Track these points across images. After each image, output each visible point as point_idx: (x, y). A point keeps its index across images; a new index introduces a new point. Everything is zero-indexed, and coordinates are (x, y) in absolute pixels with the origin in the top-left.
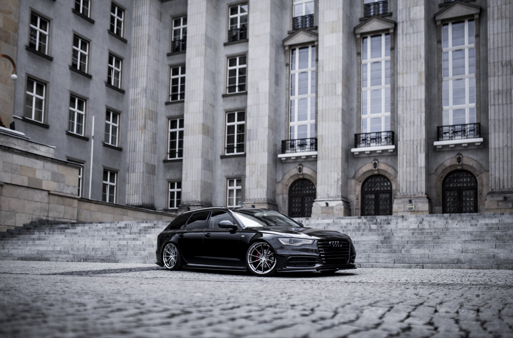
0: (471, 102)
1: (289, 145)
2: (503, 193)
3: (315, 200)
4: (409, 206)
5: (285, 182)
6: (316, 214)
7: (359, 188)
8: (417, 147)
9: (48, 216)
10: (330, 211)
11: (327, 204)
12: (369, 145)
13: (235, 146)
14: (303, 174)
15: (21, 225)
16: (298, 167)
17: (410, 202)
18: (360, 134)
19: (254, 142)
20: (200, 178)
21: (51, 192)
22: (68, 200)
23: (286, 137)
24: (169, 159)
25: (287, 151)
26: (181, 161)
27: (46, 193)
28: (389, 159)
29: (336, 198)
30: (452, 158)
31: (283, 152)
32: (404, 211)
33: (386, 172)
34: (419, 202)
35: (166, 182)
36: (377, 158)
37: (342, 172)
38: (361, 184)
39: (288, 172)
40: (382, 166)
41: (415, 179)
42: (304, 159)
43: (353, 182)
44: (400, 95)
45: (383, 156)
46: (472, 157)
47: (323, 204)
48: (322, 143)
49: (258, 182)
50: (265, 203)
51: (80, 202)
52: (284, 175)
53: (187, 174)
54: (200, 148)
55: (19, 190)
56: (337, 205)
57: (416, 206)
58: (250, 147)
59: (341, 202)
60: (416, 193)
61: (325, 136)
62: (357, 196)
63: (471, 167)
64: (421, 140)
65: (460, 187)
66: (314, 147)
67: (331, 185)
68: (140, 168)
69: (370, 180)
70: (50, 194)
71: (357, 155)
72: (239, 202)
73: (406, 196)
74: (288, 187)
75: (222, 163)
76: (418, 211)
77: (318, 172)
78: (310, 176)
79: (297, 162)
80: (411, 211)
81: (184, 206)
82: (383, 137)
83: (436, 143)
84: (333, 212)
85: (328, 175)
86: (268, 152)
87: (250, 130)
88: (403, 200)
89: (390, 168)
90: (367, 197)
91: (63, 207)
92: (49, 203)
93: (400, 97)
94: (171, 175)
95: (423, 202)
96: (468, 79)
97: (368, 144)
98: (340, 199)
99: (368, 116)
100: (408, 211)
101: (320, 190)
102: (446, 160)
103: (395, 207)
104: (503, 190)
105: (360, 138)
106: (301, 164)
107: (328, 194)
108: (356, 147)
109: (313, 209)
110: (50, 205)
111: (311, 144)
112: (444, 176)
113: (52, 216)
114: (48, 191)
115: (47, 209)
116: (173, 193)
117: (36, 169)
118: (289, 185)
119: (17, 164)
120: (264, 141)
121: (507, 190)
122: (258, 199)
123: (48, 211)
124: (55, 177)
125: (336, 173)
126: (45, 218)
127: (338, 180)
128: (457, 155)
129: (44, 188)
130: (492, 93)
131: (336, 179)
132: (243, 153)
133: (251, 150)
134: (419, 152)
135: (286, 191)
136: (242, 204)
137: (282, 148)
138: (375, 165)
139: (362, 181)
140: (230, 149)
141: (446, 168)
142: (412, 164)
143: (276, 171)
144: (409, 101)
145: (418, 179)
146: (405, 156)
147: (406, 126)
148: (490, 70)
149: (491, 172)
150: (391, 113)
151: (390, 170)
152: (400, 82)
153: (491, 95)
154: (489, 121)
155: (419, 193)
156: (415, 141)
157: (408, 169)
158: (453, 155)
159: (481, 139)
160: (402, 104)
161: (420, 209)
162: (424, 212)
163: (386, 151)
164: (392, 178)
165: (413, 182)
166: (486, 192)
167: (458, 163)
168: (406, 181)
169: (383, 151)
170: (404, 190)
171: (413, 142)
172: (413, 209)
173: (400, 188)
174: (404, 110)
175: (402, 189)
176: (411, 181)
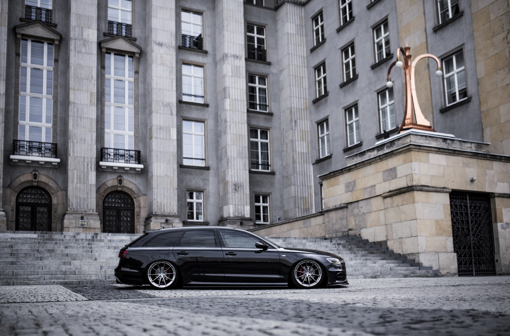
0: (129, 130)
2: (164, 216)
4: (80, 222)
7: (14, 199)
8: (88, 165)
12: (31, 155)
17: (82, 218)
28: (51, 172)
30: (114, 179)
32: (75, 227)
33: (47, 184)
34: (91, 219)
36: (37, 169)
38: (16, 194)
40: (43, 178)
41: (86, 196)
43: (9, 191)
44: (71, 110)
45: (44, 167)
46: (131, 181)
57: (88, 223)
60: (87, 210)
62: (12, 207)
63: (131, 190)
64: (91, 158)
65: (118, 207)
69: (25, 191)
71: (16, 162)
73: (77, 212)
76: (90, 228)
80: (82, 226)
83: (101, 163)
88: (75, 215)
89: (51, 181)
90: (22, 209)
93: (71, 112)
95: (94, 219)
96: (128, 109)
99: (26, 123)
100: (80, 227)
102: (108, 180)
103: (66, 222)
104: (164, 214)
105: (20, 145)
112: (105, 195)
121: (167, 214)
128: (118, 177)
130: (155, 127)
134: (90, 169)
138: (35, 176)
139: (18, 192)
141: (108, 188)
142: (82, 181)
144: (81, 118)
145: (89, 196)
146: (75, 171)
147: (77, 142)
148: (154, 107)
149: (155, 197)
150: (53, 125)
151: (51, 183)
152: (72, 97)
153: (154, 129)
154: (152, 151)
155: (90, 210)
156: (86, 158)
157: (78, 185)
158: (115, 176)
159: (141, 166)
160: (73, 120)
161: (92, 227)
162: (96, 229)
163: (50, 163)
164: (53, 192)
165: (84, 199)
166: (144, 214)
167: (119, 185)
168: (76, 197)
169: (46, 163)
170: (74, 206)
171: (84, 159)
172: (86, 226)
173: (71, 203)
174: (75, 125)
175: (72, 204)
176: (82, 197)
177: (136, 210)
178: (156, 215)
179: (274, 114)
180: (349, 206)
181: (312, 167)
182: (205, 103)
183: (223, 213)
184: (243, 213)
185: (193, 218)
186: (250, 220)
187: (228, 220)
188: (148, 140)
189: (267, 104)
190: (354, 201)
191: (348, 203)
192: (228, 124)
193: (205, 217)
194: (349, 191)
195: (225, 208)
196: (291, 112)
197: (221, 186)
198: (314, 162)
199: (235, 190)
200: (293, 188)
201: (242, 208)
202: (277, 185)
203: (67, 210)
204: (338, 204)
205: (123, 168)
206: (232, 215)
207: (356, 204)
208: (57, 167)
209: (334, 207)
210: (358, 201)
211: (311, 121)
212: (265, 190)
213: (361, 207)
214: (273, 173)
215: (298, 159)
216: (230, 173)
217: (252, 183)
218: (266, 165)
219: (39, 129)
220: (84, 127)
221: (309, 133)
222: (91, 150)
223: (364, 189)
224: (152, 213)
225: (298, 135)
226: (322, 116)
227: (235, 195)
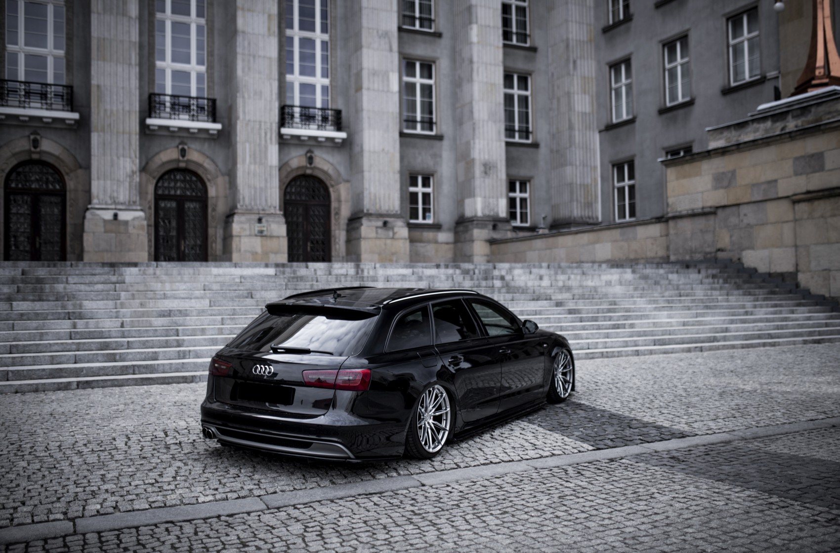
0: (323, 75)
2: (380, 215)
3: (89, 206)
4: (257, 227)
6: (94, 233)
7: (152, 190)
8: (266, 134)
10: (122, 228)
11: (116, 216)
12: (177, 117)
14: (40, 153)
16: (31, 137)
17: (260, 221)
28: (206, 145)
30: (300, 156)
32: (251, 235)
33: (200, 165)
34: (273, 222)
36: (185, 140)
38: (155, 181)
40: (194, 156)
41: (263, 185)
42: (48, 123)
45: (197, 138)
46: (327, 159)
47: (108, 216)
56: (134, 219)
57: (270, 228)
59: (142, 214)
60: (266, 208)
62: (149, 202)
63: (325, 173)
64: (271, 124)
67: (119, 181)
69: (167, 177)
71: (154, 130)
73: (251, 210)
76: (272, 237)
78: (58, 158)
80: (261, 234)
83: (284, 131)
84: (127, 232)
85: (112, 161)
88: (249, 217)
89: (208, 161)
90: (163, 205)
93: (240, 47)
95: (278, 223)
96: (320, 41)
97: (175, 114)
98: (139, 208)
99: (167, 64)
100: (258, 236)
102: (292, 158)
103: (236, 227)
104: (380, 212)
105: (160, 101)
106: (37, 133)
107: (113, 198)
112: (288, 181)
121: (385, 212)
125: (129, 161)
127: (133, 172)
128: (308, 152)
131: (128, 170)
134: (269, 141)
138: (183, 152)
139: (156, 178)
141: (292, 170)
142: (258, 160)
144: (254, 57)
145: (269, 185)
146: (247, 145)
147: (249, 97)
148: (365, 39)
149: (366, 185)
150: (207, 69)
151: (207, 164)
152: (240, 22)
153: (365, 74)
154: (362, 110)
155: (270, 207)
156: (263, 124)
157: (252, 167)
158: (301, 151)
159: (343, 135)
160: (243, 60)
161: (275, 234)
162: (281, 239)
163: (207, 131)
164: (209, 177)
165: (261, 189)
166: (345, 212)
167: (308, 165)
168: (249, 187)
169: (201, 130)
170: (247, 201)
171: (260, 125)
172: (265, 233)
173: (241, 197)
174: (246, 69)
175: (244, 198)
176: (258, 186)
177: (334, 205)
178: (369, 215)
179: (539, 50)
180: (720, 212)
181: (597, 137)
182: (437, 31)
183: (464, 209)
184: (496, 210)
185: (417, 218)
186: (506, 221)
187: (475, 222)
188: (352, 92)
189: (528, 32)
190: (730, 203)
191: (717, 208)
192: (475, 66)
193: (436, 216)
194: (722, 187)
195: (468, 202)
196: (567, 46)
197: (462, 165)
198: (603, 127)
199: (486, 173)
200: (568, 170)
201: (495, 203)
202: (542, 164)
203: (235, 207)
204: (698, 206)
205: (315, 138)
206: (480, 214)
207: (734, 209)
208: (216, 137)
209: (690, 212)
210: (738, 205)
211: (598, 62)
212: (523, 173)
213: (745, 215)
214: (535, 145)
215: (577, 122)
216: (477, 146)
217: (510, 161)
218: (526, 133)
219: (186, 75)
220: (260, 73)
221: (594, 80)
222: (271, 110)
223: (754, 185)
224: (362, 211)
225: (578, 84)
226: (618, 54)
227: (484, 181)
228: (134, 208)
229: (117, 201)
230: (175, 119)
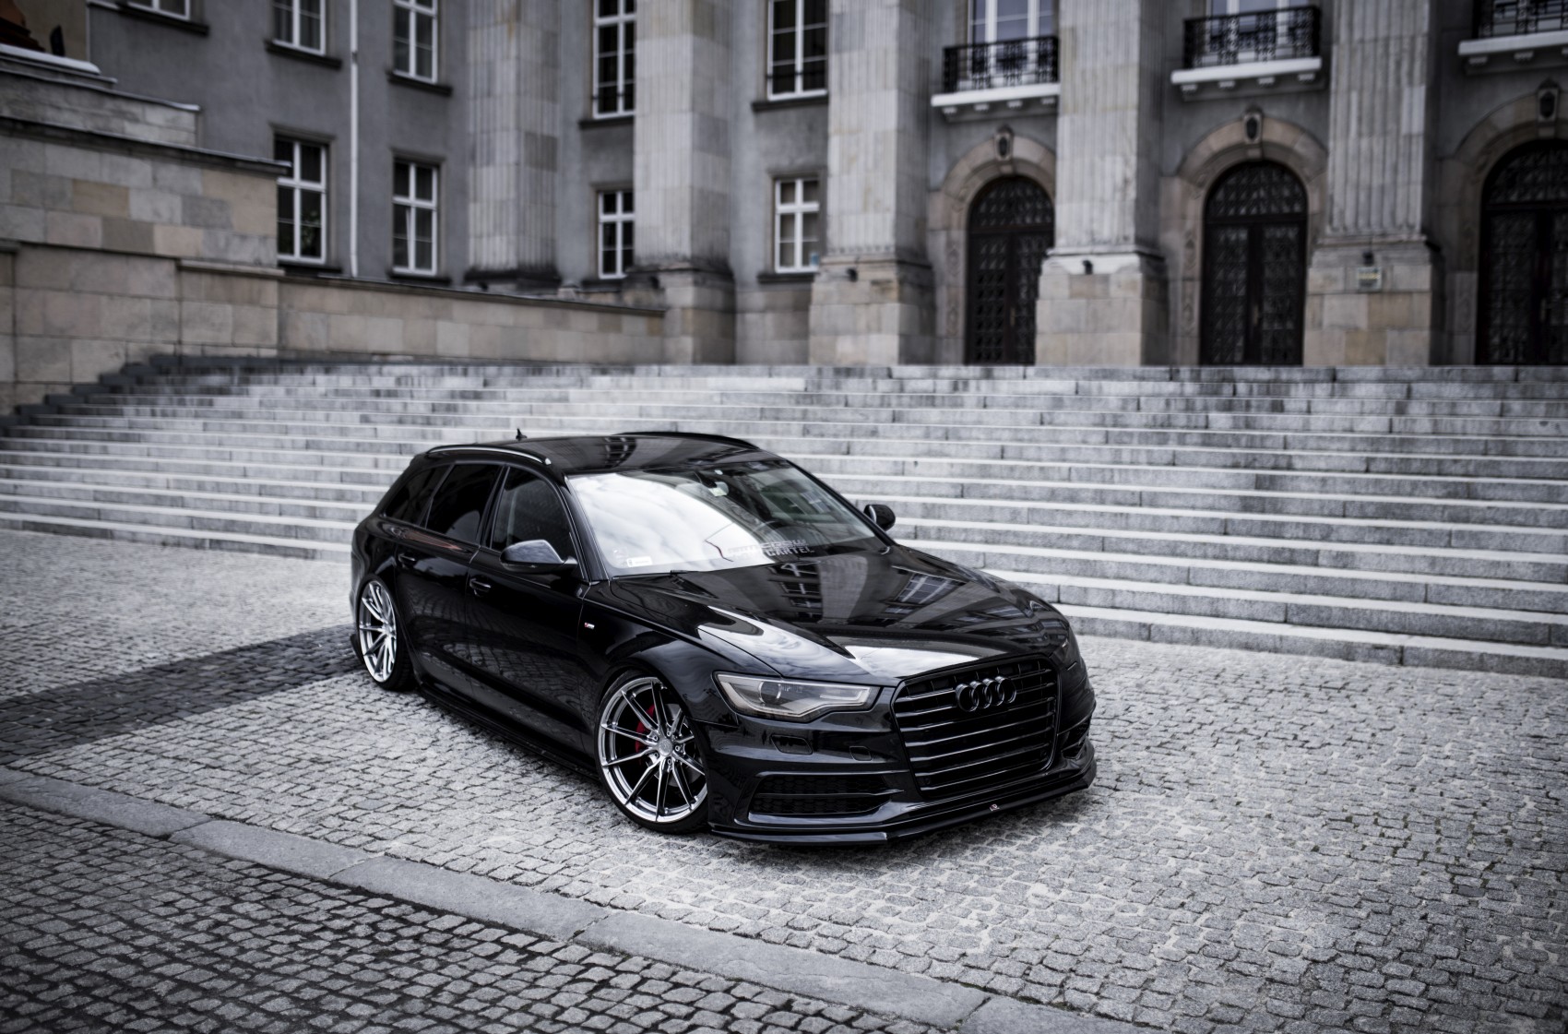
1: (969, 63)
3: (1050, 252)
4: (1363, 273)
5: (955, 187)
6: (1052, 299)
7: (1195, 208)
8: (1398, 64)
9: (180, 342)
10: (1099, 288)
11: (1088, 266)
12: (1233, 59)
13: (799, 67)
14: (1013, 162)
15: (90, 378)
16: (998, 137)
17: (1369, 259)
18: (1204, 19)
19: (855, 55)
20: (687, 181)
21: (186, 263)
22: (244, 285)
23: (957, 34)
24: (597, 116)
25: (961, 84)
26: (629, 121)
27: (169, 267)
28: (1301, 106)
29: (1118, 243)
30: (1522, 99)
31: (950, 87)
32: (1343, 292)
33: (1288, 150)
34: (1400, 260)
35: (589, 193)
36: (1259, 103)
37: (1139, 155)
38: (1203, 192)
39: (965, 156)
40: (1275, 131)
41: (1388, 181)
42: (1016, 109)
43: (1177, 187)
47: (1076, 266)
48: (1074, 55)
49: (867, 191)
50: (890, 261)
51: (287, 287)
52: (953, 163)
53: (647, 167)
54: (687, 78)
55: (75, 264)
56: (1121, 270)
57: (1389, 275)
58: (841, 74)
59: (1134, 260)
60: (1390, 230)
61: (1086, 32)
62: (1189, 234)
64: (1413, 39)
65: (1545, 202)
66: (1049, 69)
67: (1102, 201)
68: (507, 147)
69: (1232, 181)
70: (180, 268)
71: (1190, 93)
72: (813, 254)
73: (1354, 237)
74: (965, 206)
75: (758, 126)
76: (1393, 293)
77: (1060, 151)
78: (1037, 167)
79: (996, 120)
80: (1367, 289)
81: (641, 271)
82: (1282, 29)
83: (1466, 48)
84: (1106, 294)
85: (1092, 166)
86: (900, 89)
87: (841, 16)
88: (1344, 252)
89: (1303, 139)
90: (1222, 238)
91: (229, 308)
92: (180, 300)
94: (602, 171)
95: (1411, 262)
97: (1229, 53)
98: (1131, 247)
100: (1358, 292)
101: (1067, 216)
102: (1500, 108)
103: (1314, 276)
105: (1203, 33)
106: (1006, 129)
107: (1092, 233)
108: (1188, 65)
109: (1045, 284)
110: (185, 304)
111: (1042, 59)
112: (1492, 163)
113: (195, 340)
114: (176, 260)
115: (176, 317)
116: (610, 228)
117: (127, 189)
118: (969, 198)
119: (61, 178)
120: (886, 52)
122: (869, 248)
123: (179, 325)
124: (197, 211)
125: (1119, 159)
126: (169, 349)
127: (1126, 181)
128: (1542, 87)
129: (160, 249)
131: (1119, 180)
132: (820, 92)
133: (846, 84)
134: (1404, 80)
135: (959, 218)
136: (817, 261)
137: (947, 74)
138: (1252, 128)
139: (1208, 184)
140: (782, 79)
141: (1500, 136)
142: (1378, 126)
143: (926, 150)
145: (1400, 179)
146: (1354, 96)
151: (1305, 146)
155: (1402, 227)
156: (1393, 43)
157: (1365, 142)
158: (1523, 89)
161: (1402, 286)
162: (1416, 297)
163: (1291, 77)
164: (1307, 170)
165: (1382, 189)
167: (1542, 118)
168: (1354, 186)
169: (1281, 78)
172: (1378, 287)
175: (1341, 213)
176: (1377, 184)
208: (1311, 86)
228: (1123, 248)
229: (1097, 237)
230: (1265, 60)
